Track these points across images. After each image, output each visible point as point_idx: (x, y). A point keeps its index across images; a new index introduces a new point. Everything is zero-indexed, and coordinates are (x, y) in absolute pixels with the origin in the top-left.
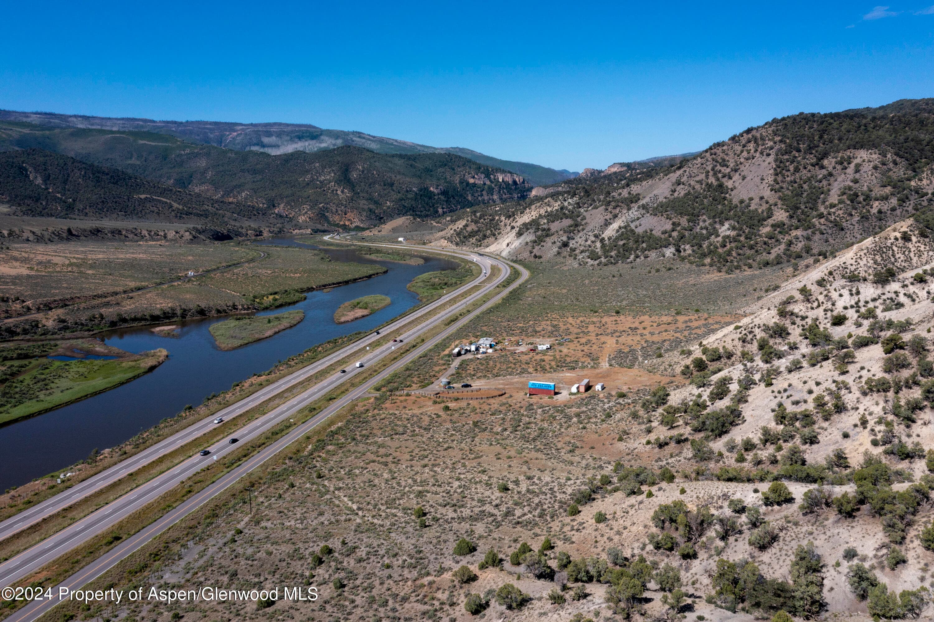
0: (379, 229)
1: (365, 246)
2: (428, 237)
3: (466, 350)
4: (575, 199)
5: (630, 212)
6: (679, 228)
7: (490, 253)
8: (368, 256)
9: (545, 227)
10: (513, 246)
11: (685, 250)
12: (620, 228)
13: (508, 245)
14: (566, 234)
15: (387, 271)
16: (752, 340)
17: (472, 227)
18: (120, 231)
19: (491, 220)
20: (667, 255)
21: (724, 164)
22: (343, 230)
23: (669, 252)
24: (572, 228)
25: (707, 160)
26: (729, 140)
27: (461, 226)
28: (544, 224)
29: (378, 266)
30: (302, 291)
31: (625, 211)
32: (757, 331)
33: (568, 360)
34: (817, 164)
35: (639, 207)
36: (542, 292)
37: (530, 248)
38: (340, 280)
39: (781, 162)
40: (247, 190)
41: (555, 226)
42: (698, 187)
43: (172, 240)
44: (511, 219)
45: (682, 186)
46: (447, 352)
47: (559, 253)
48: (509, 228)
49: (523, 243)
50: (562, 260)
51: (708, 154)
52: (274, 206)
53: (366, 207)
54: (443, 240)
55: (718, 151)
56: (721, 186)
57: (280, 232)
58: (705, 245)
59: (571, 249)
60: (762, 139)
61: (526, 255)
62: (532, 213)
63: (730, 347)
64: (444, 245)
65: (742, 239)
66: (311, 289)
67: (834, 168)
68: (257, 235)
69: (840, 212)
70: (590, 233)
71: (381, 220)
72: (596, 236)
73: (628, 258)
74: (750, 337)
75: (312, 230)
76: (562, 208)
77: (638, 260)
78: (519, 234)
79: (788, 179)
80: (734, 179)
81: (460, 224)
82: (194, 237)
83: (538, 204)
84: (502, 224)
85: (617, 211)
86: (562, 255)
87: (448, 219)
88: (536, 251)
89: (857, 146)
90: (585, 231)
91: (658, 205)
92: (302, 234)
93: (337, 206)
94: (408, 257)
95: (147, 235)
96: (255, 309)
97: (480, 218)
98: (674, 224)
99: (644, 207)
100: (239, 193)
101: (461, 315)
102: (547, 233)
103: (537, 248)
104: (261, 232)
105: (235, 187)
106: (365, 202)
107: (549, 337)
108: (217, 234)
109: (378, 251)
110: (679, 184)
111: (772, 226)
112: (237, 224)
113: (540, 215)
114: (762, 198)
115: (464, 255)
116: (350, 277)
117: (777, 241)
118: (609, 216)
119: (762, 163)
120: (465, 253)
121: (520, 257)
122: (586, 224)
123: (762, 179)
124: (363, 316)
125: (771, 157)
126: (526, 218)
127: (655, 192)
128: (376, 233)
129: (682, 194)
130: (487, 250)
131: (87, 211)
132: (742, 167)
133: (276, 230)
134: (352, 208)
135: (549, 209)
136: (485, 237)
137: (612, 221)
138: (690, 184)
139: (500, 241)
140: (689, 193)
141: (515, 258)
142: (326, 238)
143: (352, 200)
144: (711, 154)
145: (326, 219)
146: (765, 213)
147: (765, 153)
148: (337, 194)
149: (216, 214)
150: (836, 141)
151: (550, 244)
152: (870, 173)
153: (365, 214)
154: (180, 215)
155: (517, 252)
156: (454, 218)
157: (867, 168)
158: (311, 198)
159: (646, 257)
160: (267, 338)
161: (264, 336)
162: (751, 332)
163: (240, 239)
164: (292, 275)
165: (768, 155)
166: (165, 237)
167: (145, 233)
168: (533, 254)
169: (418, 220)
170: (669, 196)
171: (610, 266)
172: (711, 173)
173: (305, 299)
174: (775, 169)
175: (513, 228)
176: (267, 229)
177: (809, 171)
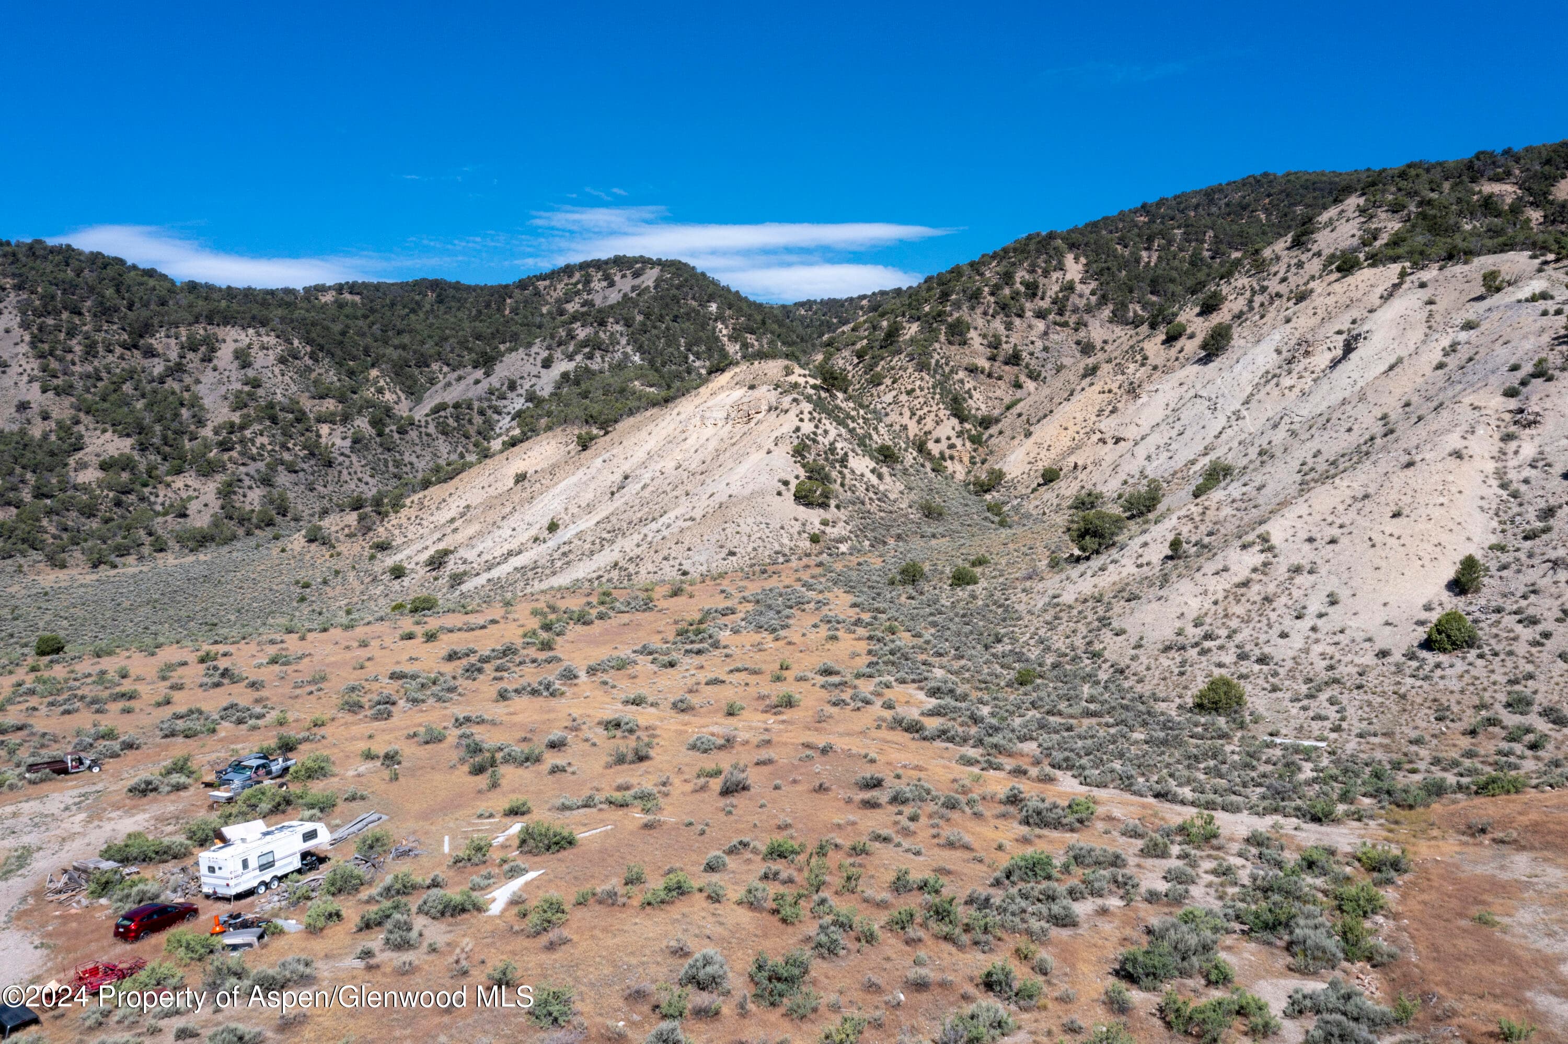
34: (136, 346)
39: (40, 329)
65: (26, 495)
67: (182, 357)
69: (265, 440)
79: (77, 369)
89: (215, 319)
111: (102, 467)
114: (22, 407)
117: (142, 499)
146: (53, 438)
152: (276, 370)
157: (263, 360)
174: (33, 345)
177: (122, 357)
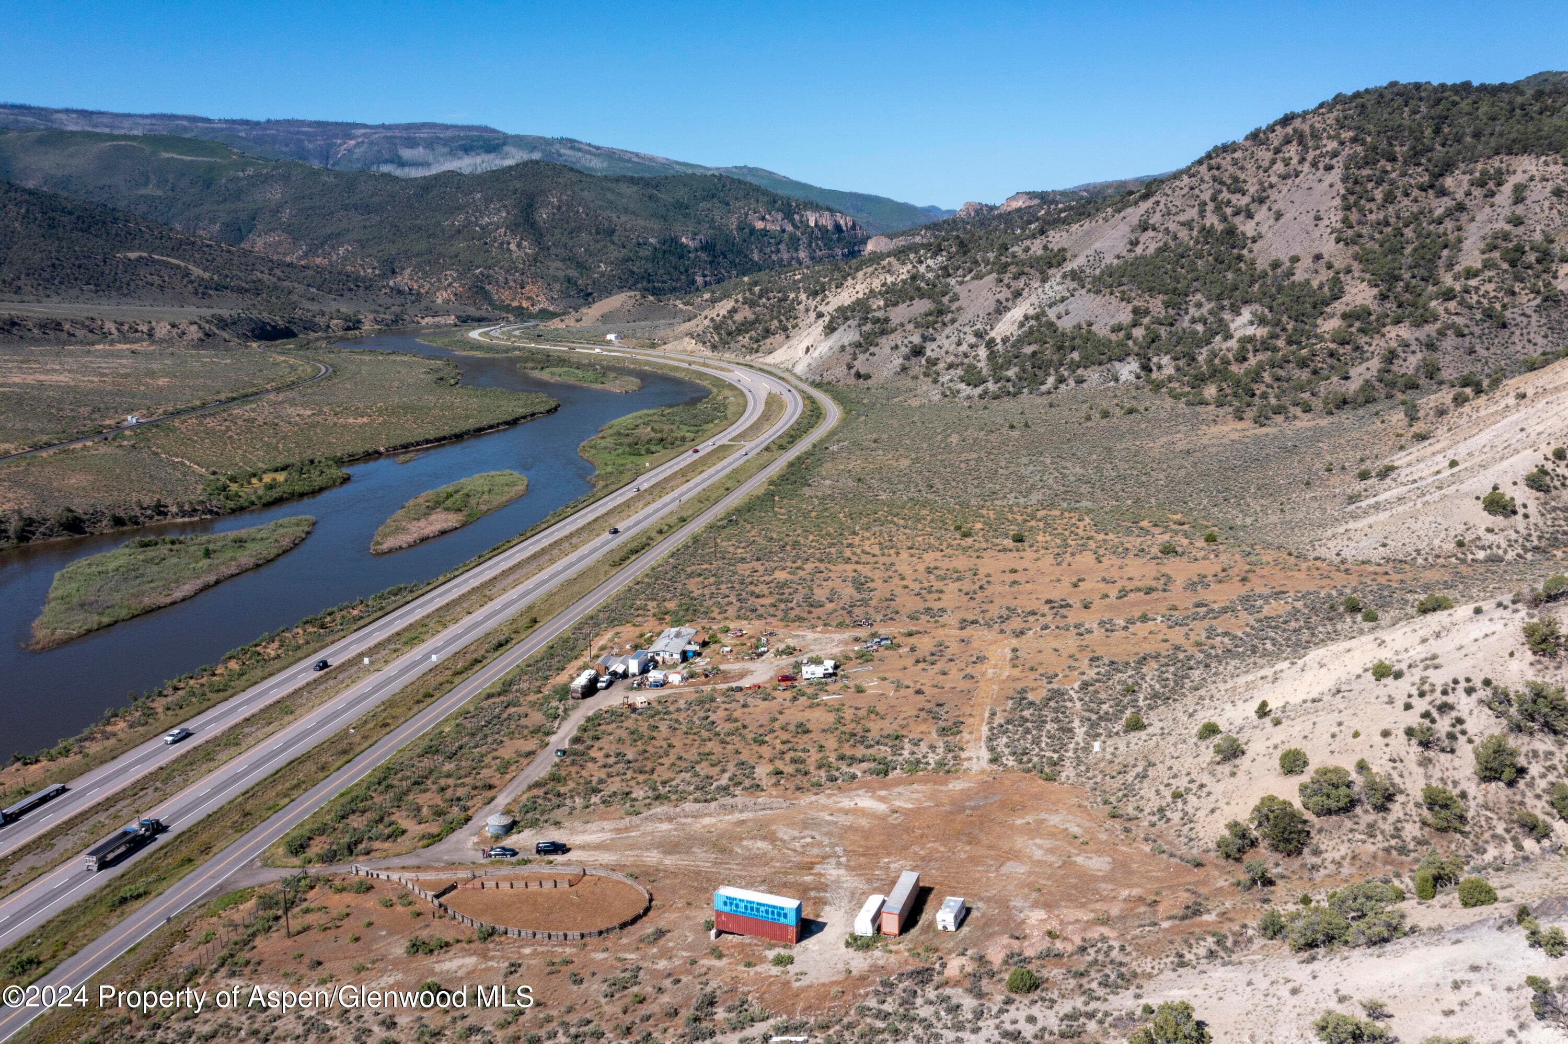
0: (578, 316)
1: (539, 351)
2: (662, 333)
3: (614, 674)
4: (939, 258)
5: (1047, 286)
6: (1146, 321)
7: (775, 365)
8: (537, 374)
9: (880, 314)
10: (816, 354)
11: (1160, 367)
12: (1026, 318)
13: (808, 350)
14: (920, 331)
15: (556, 409)
16: (1452, 737)
17: (745, 313)
18: (59, 324)
19: (780, 300)
20: (1123, 378)
21: (1237, 187)
22: (516, 317)
23: (1128, 370)
24: (930, 318)
25: (1202, 180)
26: (1247, 138)
27: (723, 312)
28: (879, 308)
29: (543, 397)
30: (353, 459)
31: (1037, 285)
32: (1464, 703)
33: (876, 728)
34: (1432, 186)
35: (1064, 276)
36: (856, 464)
37: (847, 358)
38: (446, 431)
39: (1356, 182)
40: (348, 242)
41: (898, 314)
42: (1183, 234)
43: (162, 341)
44: (819, 298)
45: (1151, 233)
46: (562, 678)
47: (904, 369)
48: (813, 315)
49: (836, 348)
50: (910, 383)
51: (1203, 169)
52: (394, 272)
53: (561, 274)
54: (687, 339)
55: (1223, 163)
56: (1231, 232)
57: (395, 322)
58: (1202, 356)
59: (928, 361)
60: (1315, 136)
61: (839, 372)
62: (858, 287)
63: (1381, 766)
64: (689, 348)
65: (1281, 343)
66: (372, 455)
67: (1468, 194)
68: (348, 329)
69: (1490, 287)
70: (966, 329)
71: (587, 297)
72: (979, 335)
73: (1042, 383)
74: (1443, 725)
75: (458, 317)
76: (914, 278)
77: (1063, 387)
78: (830, 329)
79: (1372, 217)
80: (1257, 218)
81: (724, 307)
82: (208, 335)
83: (870, 270)
84: (801, 307)
85: (1021, 283)
86: (911, 373)
87: (707, 296)
88: (860, 364)
89: (1516, 148)
90: (956, 325)
91: (1103, 272)
92: (438, 326)
93: (507, 272)
94: (613, 375)
95: (114, 331)
96: (211, 512)
97: (760, 297)
98: (1136, 311)
99: (1074, 275)
100: (333, 247)
101: (660, 532)
102: (884, 328)
103: (862, 357)
104: (359, 322)
105: (330, 237)
106: (560, 264)
107: (840, 625)
108: (262, 329)
109: (562, 361)
110: (1145, 230)
111: (1345, 316)
112: (315, 307)
113: (872, 291)
114: (1318, 257)
115: (723, 369)
116: (472, 424)
117: (1357, 348)
118: (1006, 293)
119: (1315, 185)
120: (725, 365)
121: (828, 377)
122: (959, 309)
123: (1318, 218)
124: (443, 533)
125: (1333, 172)
126: (845, 297)
127: (1097, 245)
128: (572, 323)
129: (1152, 249)
130: (770, 359)
131: (19, 283)
132: (1273, 194)
133: (388, 317)
134: (535, 276)
135: (890, 279)
136: (767, 333)
137: (1010, 304)
138: (1167, 229)
139: (793, 342)
140: (1165, 248)
141: (818, 379)
142: (475, 334)
143: (535, 260)
144: (1210, 168)
145: (487, 296)
146: (1326, 289)
147: (1321, 165)
148: (508, 250)
149: (276, 288)
150: (1468, 139)
151: (887, 350)
152: (1547, 204)
153: (557, 286)
154: (203, 291)
155: (825, 365)
156: (717, 294)
157: (1539, 193)
158: (461, 257)
159: (1080, 381)
160: (173, 603)
161: (169, 600)
162: (1444, 708)
163: (312, 335)
164: (351, 420)
165: (1329, 168)
166: (150, 334)
167: (110, 326)
168: (853, 371)
169: (651, 298)
170: (1124, 253)
171: (1006, 399)
172: (1210, 207)
173: (346, 480)
174: (1344, 198)
175: (820, 315)
176: (371, 317)
177: (1416, 201)
